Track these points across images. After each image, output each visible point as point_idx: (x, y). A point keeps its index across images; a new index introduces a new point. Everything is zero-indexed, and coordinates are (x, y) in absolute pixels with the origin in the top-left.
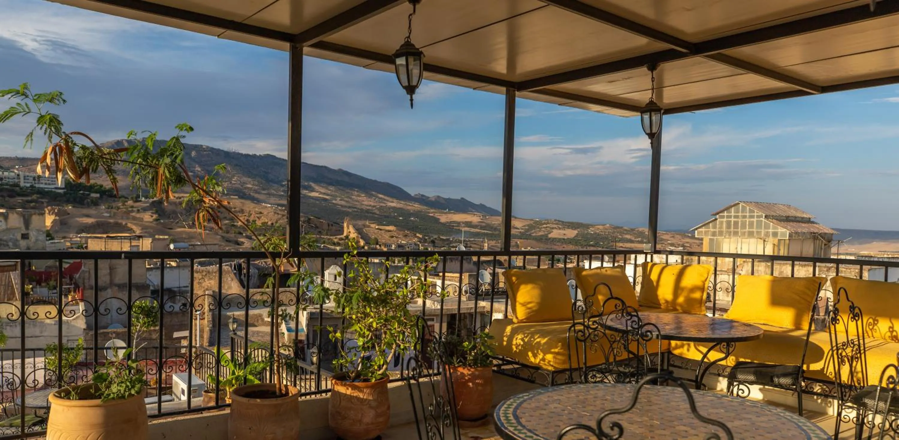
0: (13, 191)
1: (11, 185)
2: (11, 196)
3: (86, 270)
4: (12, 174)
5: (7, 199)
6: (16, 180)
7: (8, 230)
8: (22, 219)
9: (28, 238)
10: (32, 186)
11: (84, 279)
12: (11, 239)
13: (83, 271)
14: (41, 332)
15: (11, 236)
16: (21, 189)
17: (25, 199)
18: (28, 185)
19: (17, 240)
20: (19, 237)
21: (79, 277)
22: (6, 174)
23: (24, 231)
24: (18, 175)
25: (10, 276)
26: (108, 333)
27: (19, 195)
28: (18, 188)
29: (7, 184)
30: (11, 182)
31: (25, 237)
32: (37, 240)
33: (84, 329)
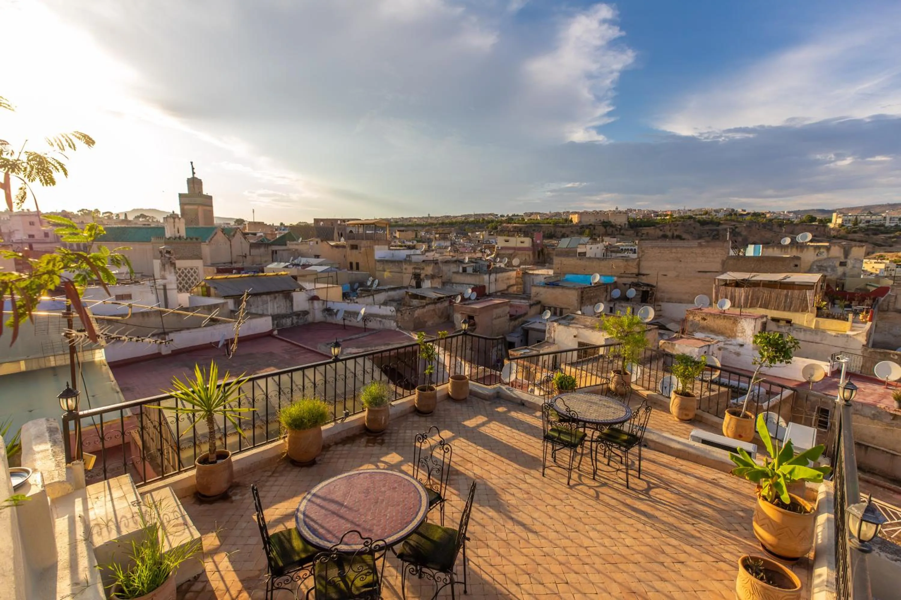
0: (878, 230)
1: (876, 226)
2: (876, 234)
3: (892, 294)
4: (879, 217)
5: (872, 236)
6: (882, 222)
7: (828, 258)
8: (842, 250)
9: (845, 265)
10: (896, 226)
11: (889, 302)
12: (830, 266)
13: (890, 295)
14: (822, 340)
15: (831, 264)
16: (886, 228)
17: (888, 235)
18: (893, 225)
19: (835, 267)
20: (837, 264)
21: (884, 300)
22: (874, 217)
23: (843, 260)
24: (885, 218)
25: (806, 293)
26: (890, 354)
27: (883, 233)
28: (882, 228)
29: (873, 225)
30: (877, 223)
31: (843, 264)
32: (854, 267)
33: (863, 345)
